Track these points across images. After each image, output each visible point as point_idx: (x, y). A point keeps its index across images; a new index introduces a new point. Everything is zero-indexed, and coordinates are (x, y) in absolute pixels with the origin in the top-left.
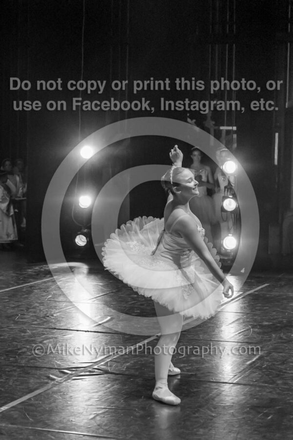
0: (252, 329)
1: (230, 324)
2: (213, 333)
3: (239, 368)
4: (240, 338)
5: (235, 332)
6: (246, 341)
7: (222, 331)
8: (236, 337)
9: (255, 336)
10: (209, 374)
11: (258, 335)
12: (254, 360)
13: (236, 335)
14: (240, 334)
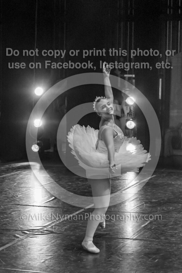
0: (145, 205)
1: (131, 201)
2: (120, 207)
3: (136, 230)
4: (137, 210)
5: (134, 206)
6: (142, 212)
7: (126, 206)
8: (135, 209)
9: (147, 209)
10: (118, 233)
11: (149, 208)
12: (146, 224)
13: (135, 208)
14: (137, 208)
